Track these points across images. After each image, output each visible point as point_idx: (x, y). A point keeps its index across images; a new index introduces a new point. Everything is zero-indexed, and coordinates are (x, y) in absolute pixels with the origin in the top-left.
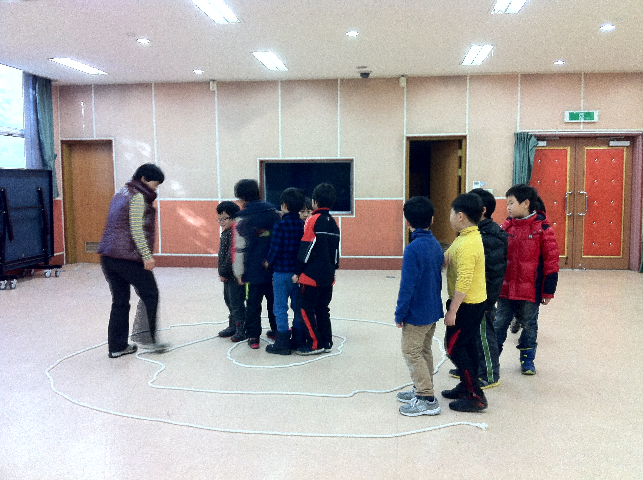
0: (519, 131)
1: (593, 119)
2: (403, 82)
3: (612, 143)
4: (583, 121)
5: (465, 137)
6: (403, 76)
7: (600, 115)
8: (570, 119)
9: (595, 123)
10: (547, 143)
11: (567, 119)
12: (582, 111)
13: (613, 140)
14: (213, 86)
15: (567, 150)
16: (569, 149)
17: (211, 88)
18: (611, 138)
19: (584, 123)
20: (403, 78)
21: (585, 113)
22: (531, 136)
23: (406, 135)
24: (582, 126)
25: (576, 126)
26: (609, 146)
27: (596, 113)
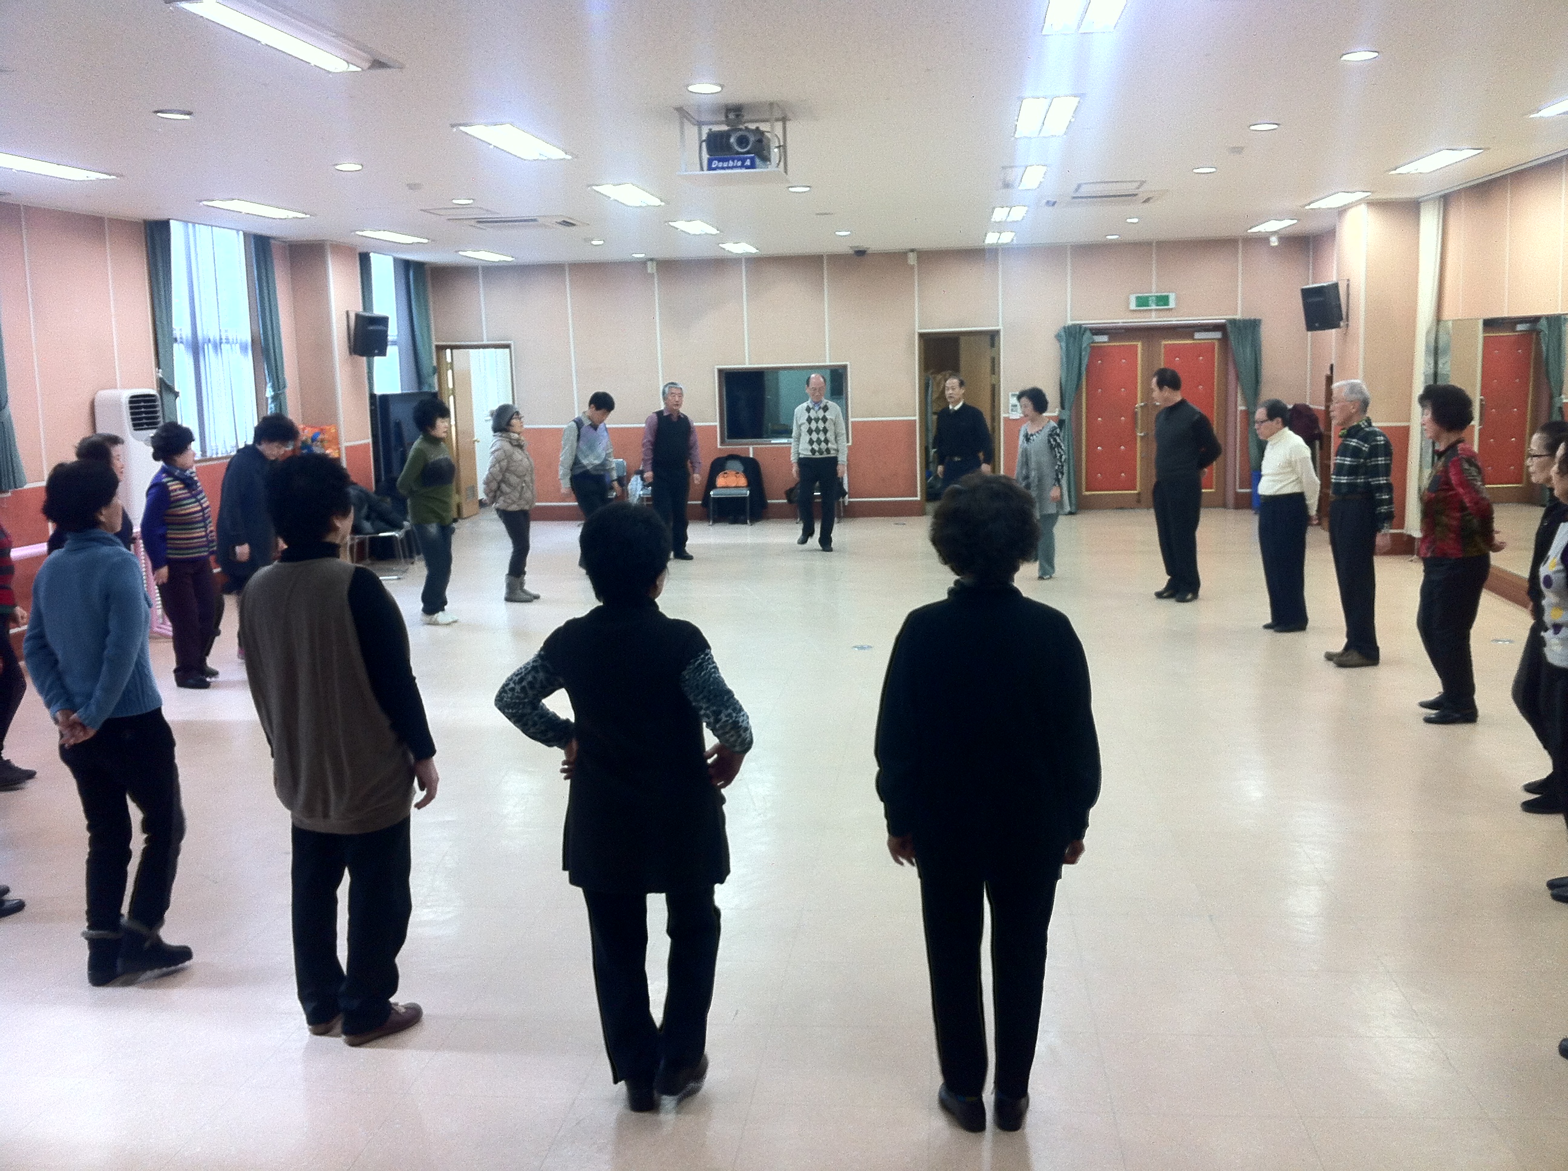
0: (1070, 323)
1: (1168, 305)
2: (912, 259)
3: (1197, 335)
4: (1154, 307)
5: (997, 332)
6: (912, 251)
7: (1177, 298)
8: (1138, 306)
9: (1172, 309)
10: (1109, 339)
11: (1133, 306)
12: (1154, 293)
13: (1199, 331)
14: (651, 268)
15: (1136, 346)
16: (1139, 344)
17: (649, 271)
18: (1196, 329)
19: (1156, 310)
20: (911, 254)
21: (1157, 297)
22: (1086, 329)
23: (918, 330)
24: (1154, 314)
25: (1146, 314)
26: (1194, 339)
27: (1172, 297)
